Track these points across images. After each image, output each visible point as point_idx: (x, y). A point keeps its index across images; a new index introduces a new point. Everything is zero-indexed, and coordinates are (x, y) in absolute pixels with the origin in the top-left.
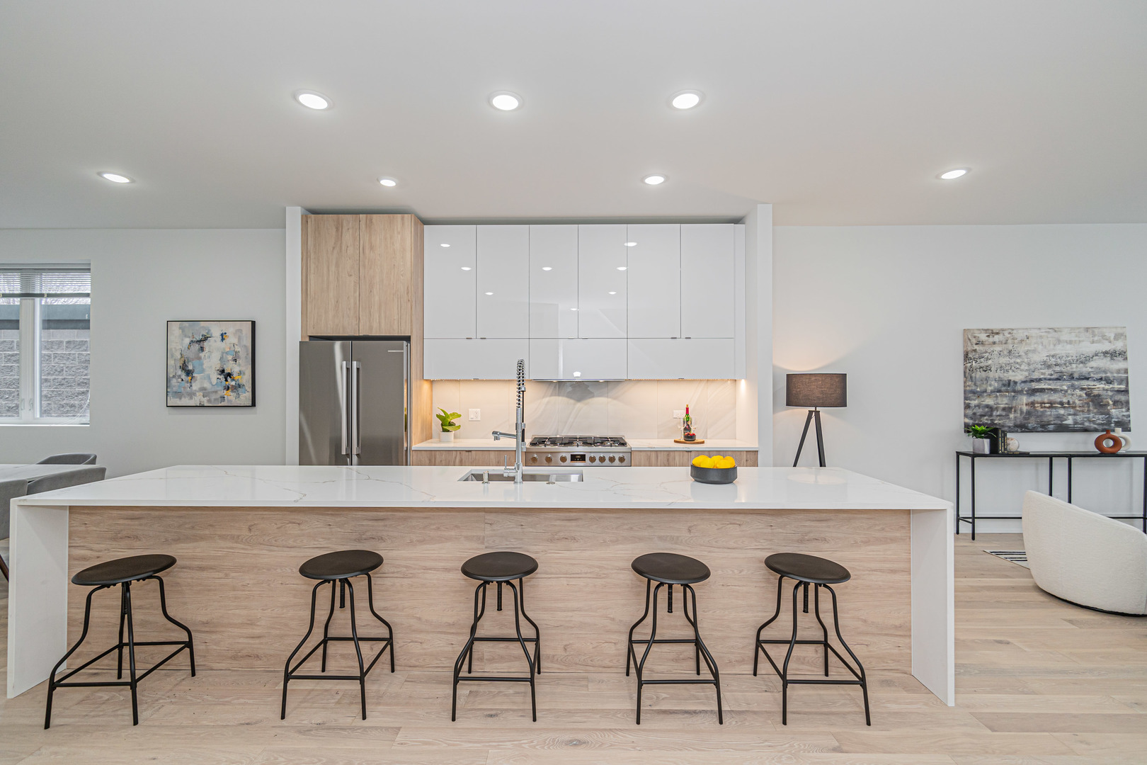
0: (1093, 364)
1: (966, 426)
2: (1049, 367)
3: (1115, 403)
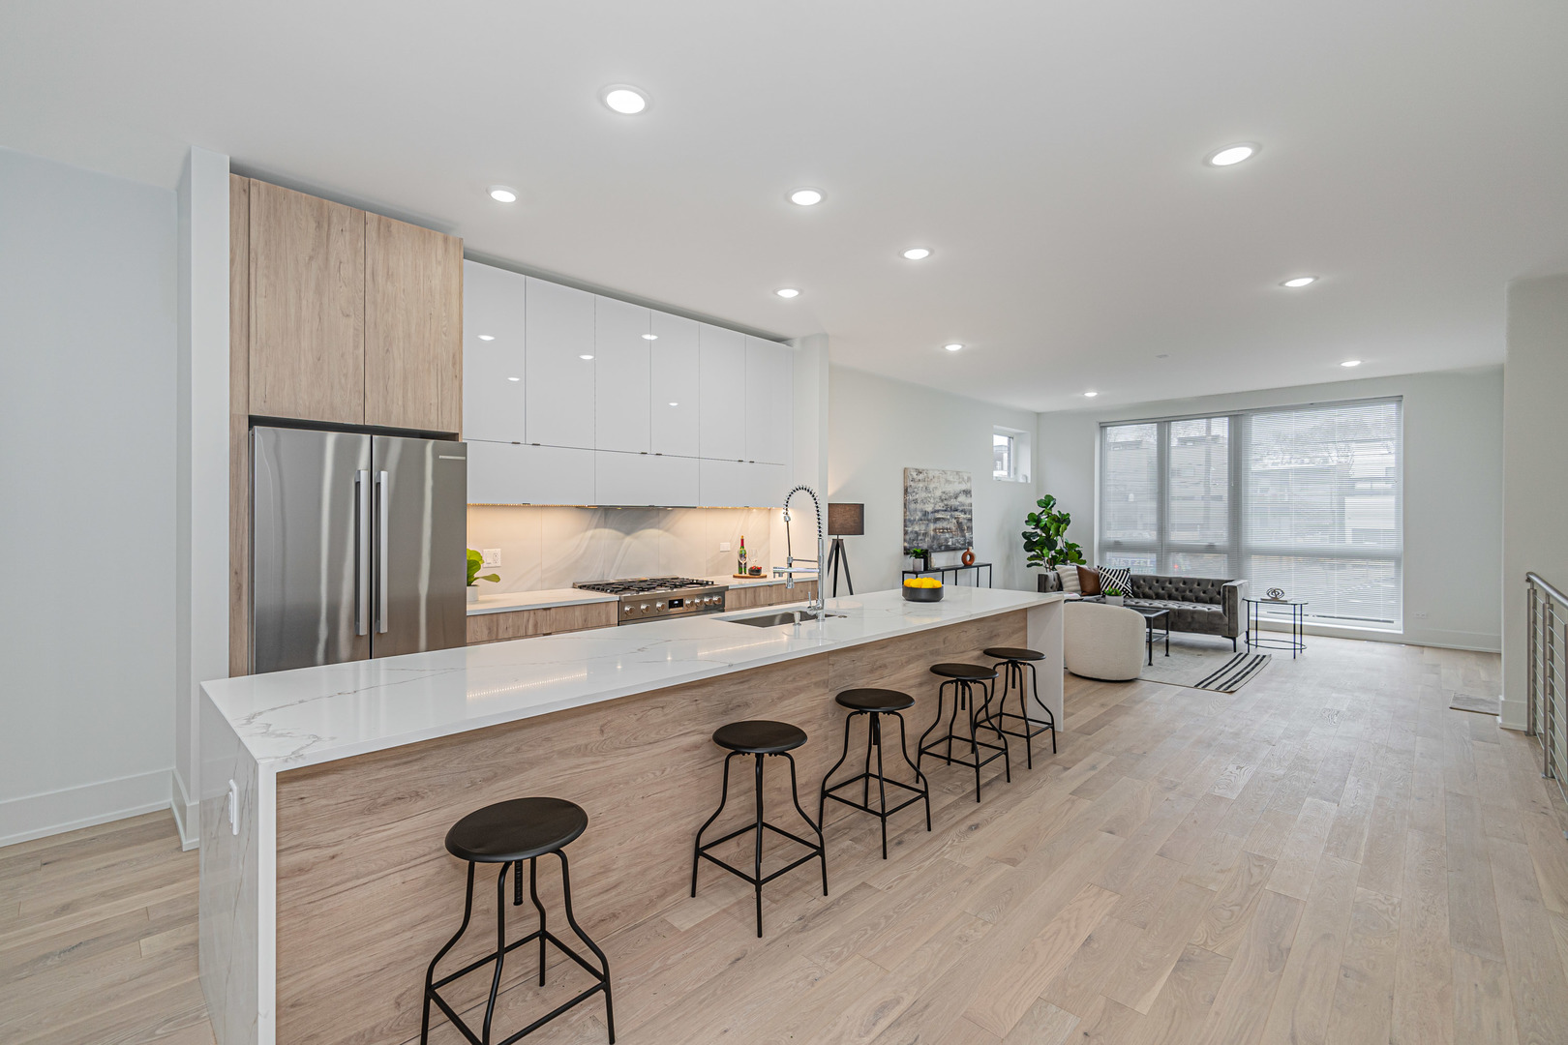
0: (959, 499)
1: (905, 549)
2: (942, 501)
3: (968, 528)
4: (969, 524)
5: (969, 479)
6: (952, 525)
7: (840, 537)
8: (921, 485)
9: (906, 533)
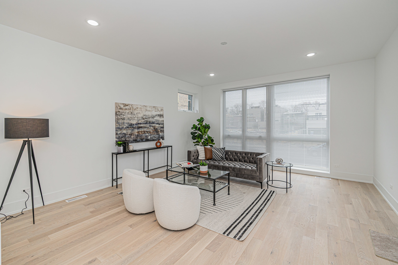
0: (155, 118)
1: (116, 142)
2: (144, 119)
3: (161, 131)
4: (162, 129)
5: (162, 110)
6: (151, 129)
7: (30, 139)
8: (127, 111)
9: (117, 134)
